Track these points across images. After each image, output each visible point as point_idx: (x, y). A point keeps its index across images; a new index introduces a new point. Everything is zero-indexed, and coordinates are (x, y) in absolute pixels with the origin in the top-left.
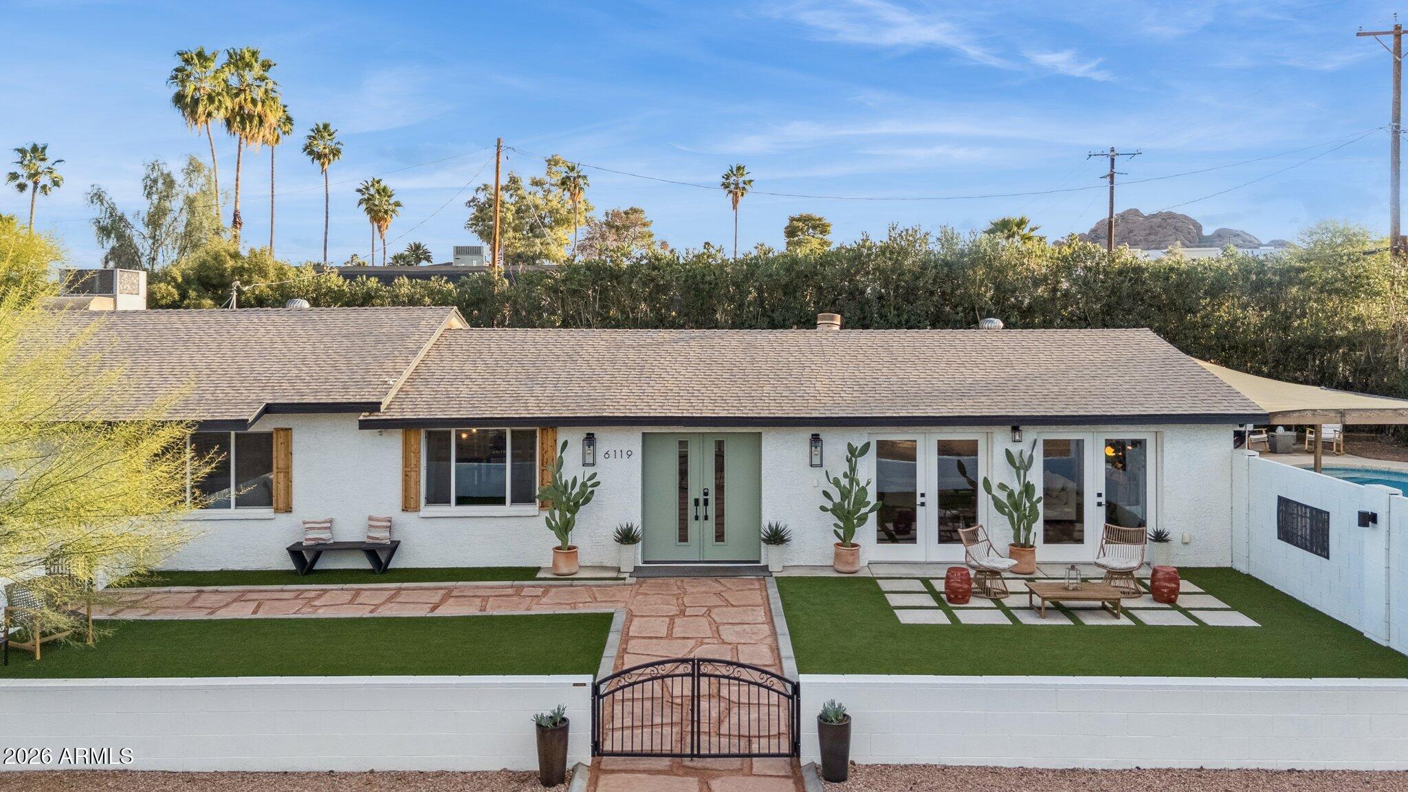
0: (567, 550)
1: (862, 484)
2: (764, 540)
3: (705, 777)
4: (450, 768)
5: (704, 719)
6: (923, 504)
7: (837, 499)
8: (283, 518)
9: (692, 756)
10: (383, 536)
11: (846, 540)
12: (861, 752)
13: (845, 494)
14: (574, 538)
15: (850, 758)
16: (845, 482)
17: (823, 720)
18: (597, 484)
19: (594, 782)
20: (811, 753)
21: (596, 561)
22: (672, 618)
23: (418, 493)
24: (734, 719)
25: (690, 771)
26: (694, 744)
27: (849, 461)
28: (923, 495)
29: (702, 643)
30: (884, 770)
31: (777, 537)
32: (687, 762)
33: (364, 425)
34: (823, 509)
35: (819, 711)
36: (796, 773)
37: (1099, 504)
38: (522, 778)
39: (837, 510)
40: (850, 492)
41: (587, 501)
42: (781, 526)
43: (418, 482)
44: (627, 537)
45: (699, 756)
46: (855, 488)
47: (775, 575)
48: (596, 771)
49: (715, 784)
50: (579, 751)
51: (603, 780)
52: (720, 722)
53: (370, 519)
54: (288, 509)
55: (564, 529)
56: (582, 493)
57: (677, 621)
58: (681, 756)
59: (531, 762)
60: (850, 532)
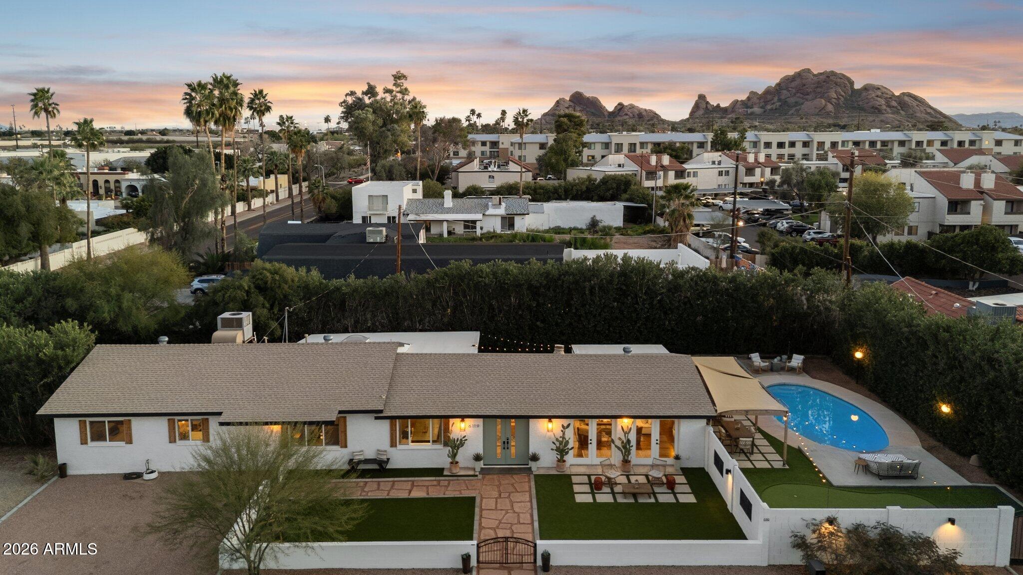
0: (454, 463)
1: (567, 439)
2: (530, 459)
3: (510, 570)
4: (436, 567)
5: (509, 548)
6: (591, 443)
7: (558, 445)
8: (344, 450)
9: (505, 563)
10: (384, 458)
11: (561, 461)
12: (553, 562)
13: (561, 443)
14: (458, 458)
15: (551, 564)
16: (561, 439)
17: (542, 555)
18: (466, 440)
19: (478, 572)
20: (539, 562)
21: (466, 465)
22: (496, 498)
23: (396, 441)
24: (518, 548)
25: (505, 568)
26: (507, 559)
27: (562, 431)
28: (591, 440)
29: (507, 513)
30: (559, 568)
31: (535, 458)
32: (504, 565)
33: (376, 418)
34: (552, 449)
35: (542, 553)
36: (535, 570)
37: (657, 443)
38: (457, 570)
39: (558, 449)
40: (562, 442)
41: (462, 446)
42: (536, 452)
43: (396, 437)
44: (477, 458)
45: (508, 563)
46: (564, 441)
47: (534, 473)
48: (478, 568)
49: (512, 572)
50: (473, 562)
51: (481, 572)
52: (514, 549)
53: (378, 450)
54: (346, 446)
55: (454, 455)
56: (461, 442)
57: (498, 500)
58: (503, 563)
59: (460, 565)
60: (562, 456)
